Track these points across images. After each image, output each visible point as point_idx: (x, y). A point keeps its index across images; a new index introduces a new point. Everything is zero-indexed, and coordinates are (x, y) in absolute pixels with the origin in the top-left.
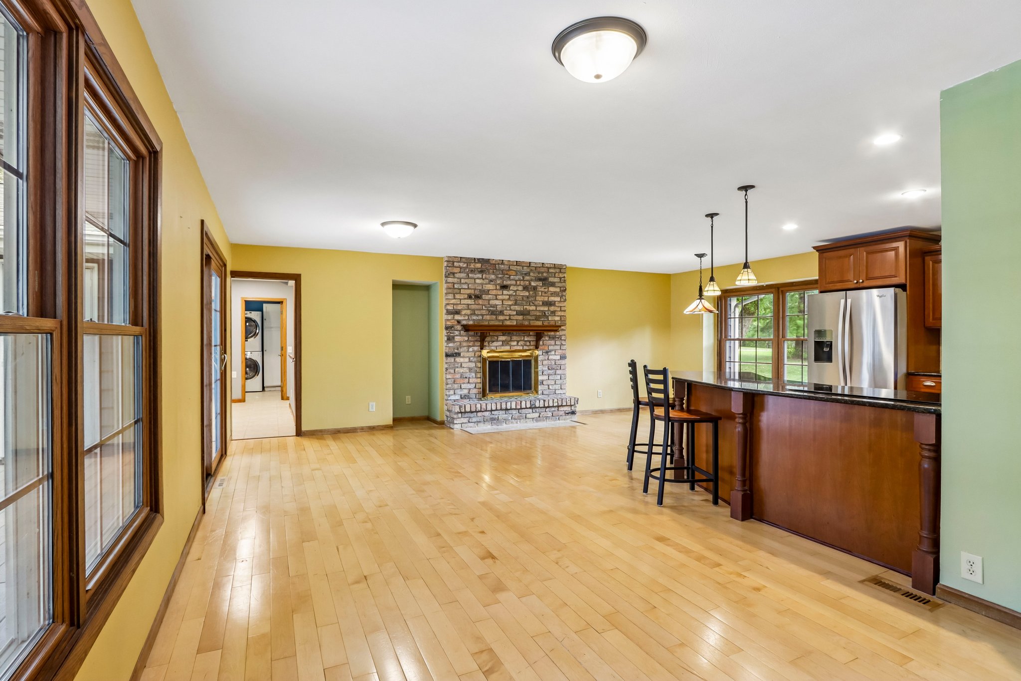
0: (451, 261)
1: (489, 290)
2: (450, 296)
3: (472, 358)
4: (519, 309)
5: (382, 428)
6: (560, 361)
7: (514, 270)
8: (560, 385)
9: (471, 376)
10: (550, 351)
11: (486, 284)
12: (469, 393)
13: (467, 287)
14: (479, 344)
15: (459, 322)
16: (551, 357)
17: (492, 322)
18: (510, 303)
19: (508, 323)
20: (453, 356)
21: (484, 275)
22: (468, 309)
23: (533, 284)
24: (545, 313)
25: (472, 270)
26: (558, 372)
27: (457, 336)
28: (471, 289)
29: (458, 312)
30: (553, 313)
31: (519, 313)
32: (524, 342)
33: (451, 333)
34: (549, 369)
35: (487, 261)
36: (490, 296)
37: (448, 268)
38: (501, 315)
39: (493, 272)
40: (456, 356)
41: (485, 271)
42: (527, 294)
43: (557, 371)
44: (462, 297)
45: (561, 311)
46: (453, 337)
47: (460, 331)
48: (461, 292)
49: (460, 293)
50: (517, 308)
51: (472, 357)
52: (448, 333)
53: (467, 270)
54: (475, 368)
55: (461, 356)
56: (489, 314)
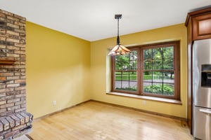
6: (20, 88)
16: (8, 86)
26: (17, 96)
30: (12, 51)
45: (20, 50)
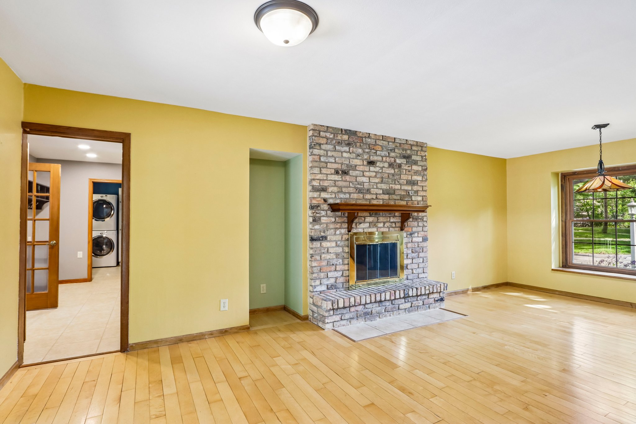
0: (318, 130)
1: (356, 166)
2: (316, 170)
3: (339, 242)
4: (385, 188)
5: (236, 331)
6: (423, 243)
7: (381, 146)
8: (422, 269)
9: (338, 263)
10: (414, 233)
11: (353, 159)
12: (336, 282)
13: (334, 161)
14: (346, 226)
15: (325, 200)
16: (414, 239)
17: (359, 200)
18: (377, 180)
19: (375, 202)
20: (320, 240)
21: (351, 149)
22: (335, 186)
23: (398, 161)
24: (409, 193)
25: (339, 142)
26: (421, 255)
27: (323, 216)
28: (338, 163)
29: (324, 189)
30: (416, 193)
31: (385, 192)
32: (390, 224)
33: (317, 213)
34: (412, 252)
35: (355, 133)
36: (357, 172)
37: (314, 137)
38: (367, 194)
39: (360, 145)
40: (322, 240)
41: (352, 144)
42: (392, 171)
43: (420, 253)
44: (328, 171)
45: (423, 190)
46: (320, 218)
47: (326, 211)
48: (328, 167)
49: (326, 167)
50: (384, 186)
51: (339, 240)
52: (314, 213)
53: (334, 142)
54: (342, 254)
55: (328, 239)
56: (355, 193)
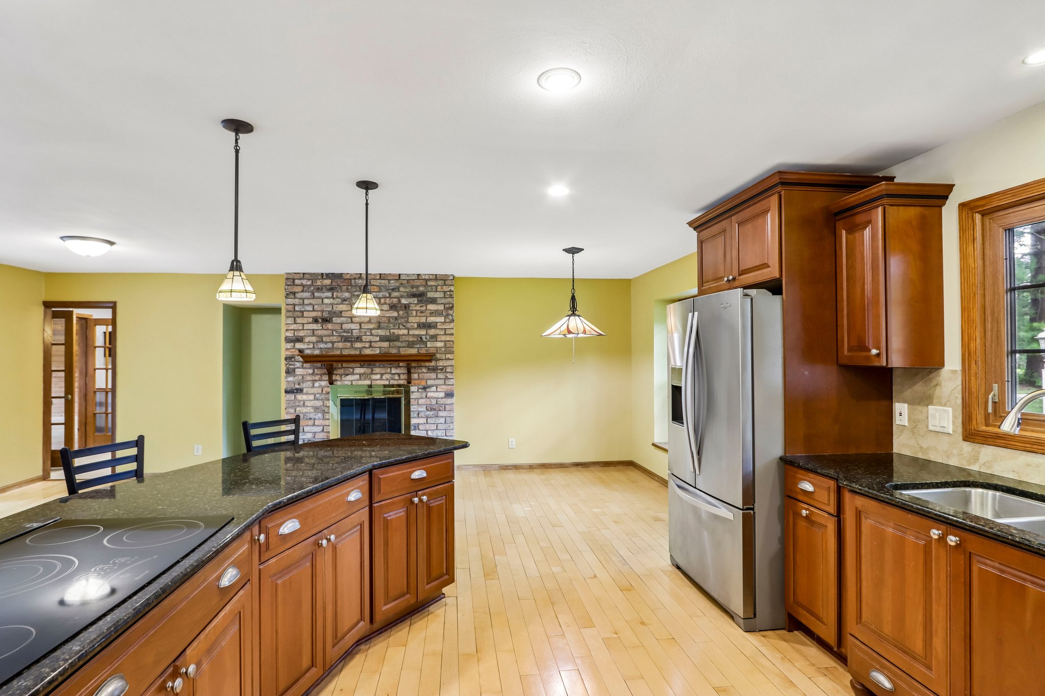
0: (291, 279)
1: (341, 312)
2: (291, 320)
3: (318, 396)
4: (383, 334)
6: (445, 400)
7: (377, 286)
8: (444, 431)
9: (317, 417)
10: (429, 387)
11: (338, 304)
13: (311, 309)
14: (326, 377)
15: (301, 351)
16: (429, 394)
17: (345, 350)
18: (371, 326)
19: (368, 352)
20: (294, 392)
21: (335, 294)
22: (314, 335)
23: (404, 301)
24: (421, 338)
25: (319, 288)
26: (441, 414)
27: (298, 368)
28: (317, 311)
29: (300, 340)
30: (434, 338)
31: (383, 339)
32: (390, 375)
33: (290, 365)
34: (427, 410)
35: (340, 276)
36: (342, 319)
37: (287, 286)
38: (358, 342)
39: (347, 289)
40: (297, 393)
41: (336, 288)
42: (395, 314)
43: (439, 412)
44: (305, 321)
45: (445, 334)
46: (294, 370)
47: (302, 362)
48: (304, 315)
49: (302, 316)
50: (381, 332)
51: (318, 394)
52: (287, 365)
53: (312, 289)
54: (323, 408)
55: (304, 392)
56: (341, 341)
